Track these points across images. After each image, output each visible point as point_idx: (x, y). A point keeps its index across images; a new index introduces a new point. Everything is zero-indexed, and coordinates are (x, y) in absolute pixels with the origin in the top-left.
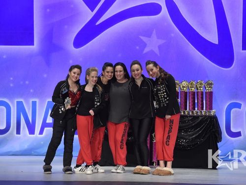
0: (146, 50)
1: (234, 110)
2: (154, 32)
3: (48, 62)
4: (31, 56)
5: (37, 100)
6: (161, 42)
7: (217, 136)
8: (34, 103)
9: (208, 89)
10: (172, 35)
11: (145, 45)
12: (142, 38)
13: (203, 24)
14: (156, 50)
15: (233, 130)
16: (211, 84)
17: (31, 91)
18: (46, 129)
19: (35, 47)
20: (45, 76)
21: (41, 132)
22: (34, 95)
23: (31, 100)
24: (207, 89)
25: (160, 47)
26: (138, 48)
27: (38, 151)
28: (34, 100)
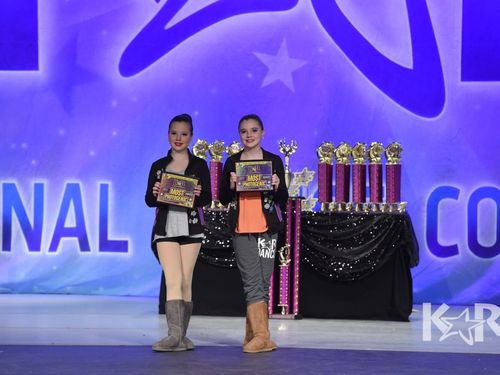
0: (268, 80)
1: (444, 202)
2: (284, 44)
3: (67, 104)
4: (32, 92)
5: (45, 182)
6: (297, 64)
7: (410, 253)
8: (39, 188)
9: (392, 160)
10: (321, 50)
11: (264, 71)
12: (259, 55)
13: (382, 29)
14: (288, 81)
15: (442, 241)
16: (399, 150)
17: (34, 162)
18: (63, 240)
19: (41, 74)
20: (62, 132)
21: (54, 247)
22: (39, 171)
23: (33, 182)
24: (389, 159)
25: (295, 74)
26: (250, 76)
27: (47, 284)
28: (38, 181)
